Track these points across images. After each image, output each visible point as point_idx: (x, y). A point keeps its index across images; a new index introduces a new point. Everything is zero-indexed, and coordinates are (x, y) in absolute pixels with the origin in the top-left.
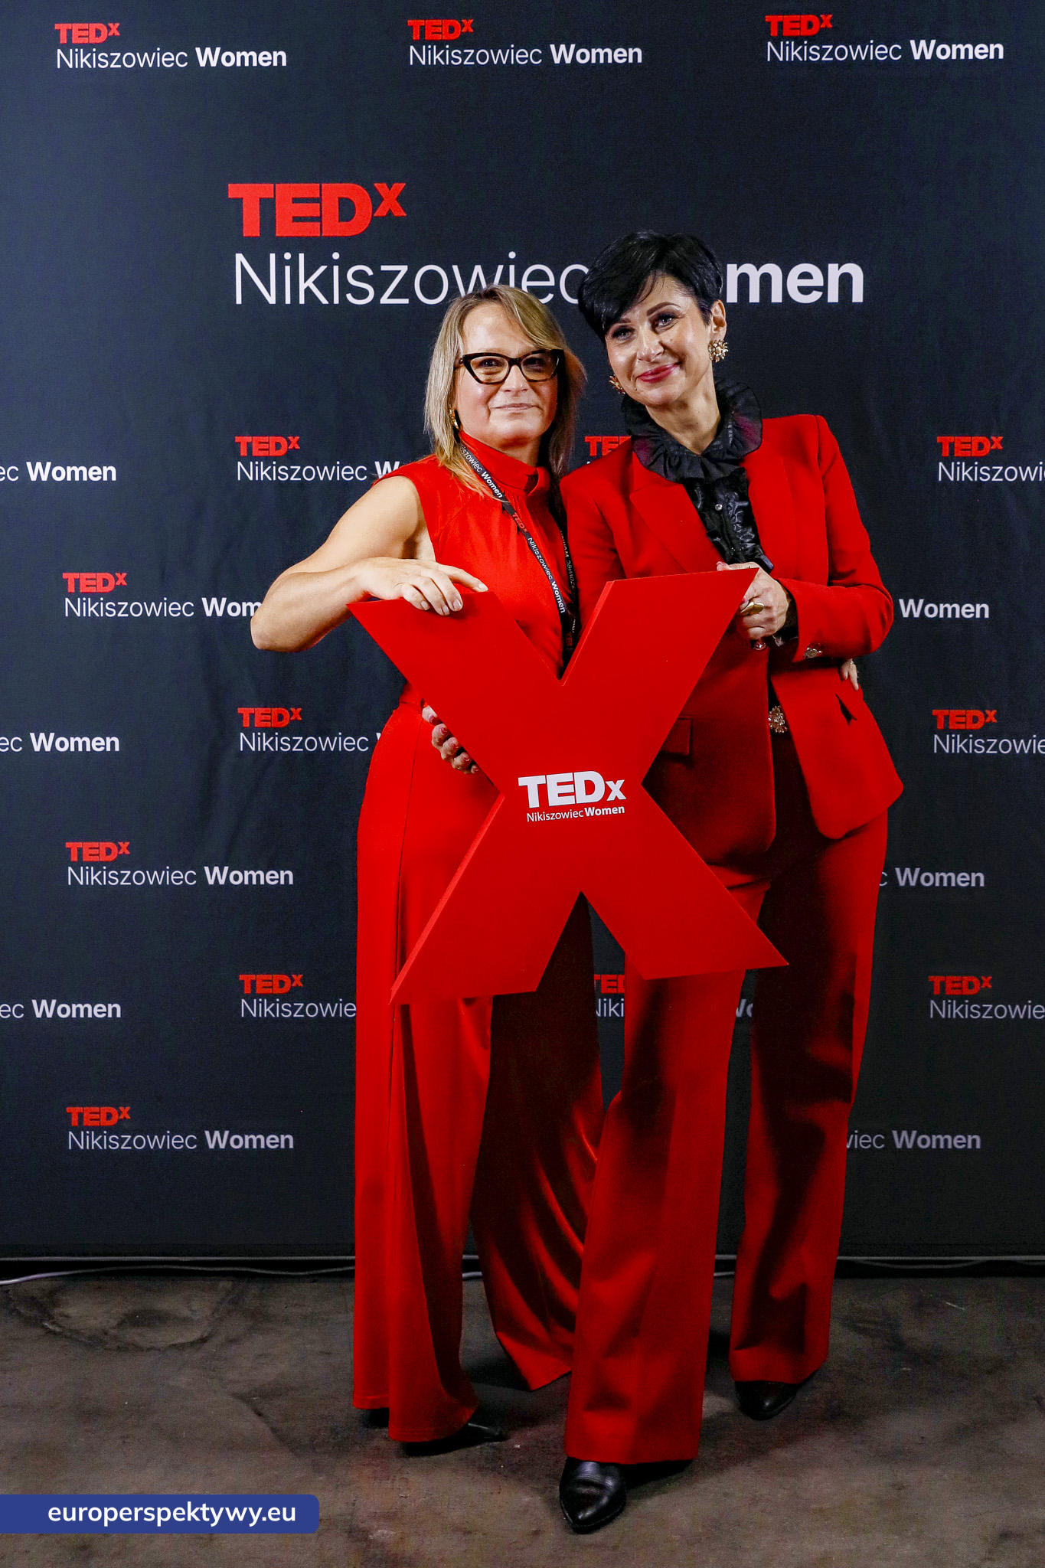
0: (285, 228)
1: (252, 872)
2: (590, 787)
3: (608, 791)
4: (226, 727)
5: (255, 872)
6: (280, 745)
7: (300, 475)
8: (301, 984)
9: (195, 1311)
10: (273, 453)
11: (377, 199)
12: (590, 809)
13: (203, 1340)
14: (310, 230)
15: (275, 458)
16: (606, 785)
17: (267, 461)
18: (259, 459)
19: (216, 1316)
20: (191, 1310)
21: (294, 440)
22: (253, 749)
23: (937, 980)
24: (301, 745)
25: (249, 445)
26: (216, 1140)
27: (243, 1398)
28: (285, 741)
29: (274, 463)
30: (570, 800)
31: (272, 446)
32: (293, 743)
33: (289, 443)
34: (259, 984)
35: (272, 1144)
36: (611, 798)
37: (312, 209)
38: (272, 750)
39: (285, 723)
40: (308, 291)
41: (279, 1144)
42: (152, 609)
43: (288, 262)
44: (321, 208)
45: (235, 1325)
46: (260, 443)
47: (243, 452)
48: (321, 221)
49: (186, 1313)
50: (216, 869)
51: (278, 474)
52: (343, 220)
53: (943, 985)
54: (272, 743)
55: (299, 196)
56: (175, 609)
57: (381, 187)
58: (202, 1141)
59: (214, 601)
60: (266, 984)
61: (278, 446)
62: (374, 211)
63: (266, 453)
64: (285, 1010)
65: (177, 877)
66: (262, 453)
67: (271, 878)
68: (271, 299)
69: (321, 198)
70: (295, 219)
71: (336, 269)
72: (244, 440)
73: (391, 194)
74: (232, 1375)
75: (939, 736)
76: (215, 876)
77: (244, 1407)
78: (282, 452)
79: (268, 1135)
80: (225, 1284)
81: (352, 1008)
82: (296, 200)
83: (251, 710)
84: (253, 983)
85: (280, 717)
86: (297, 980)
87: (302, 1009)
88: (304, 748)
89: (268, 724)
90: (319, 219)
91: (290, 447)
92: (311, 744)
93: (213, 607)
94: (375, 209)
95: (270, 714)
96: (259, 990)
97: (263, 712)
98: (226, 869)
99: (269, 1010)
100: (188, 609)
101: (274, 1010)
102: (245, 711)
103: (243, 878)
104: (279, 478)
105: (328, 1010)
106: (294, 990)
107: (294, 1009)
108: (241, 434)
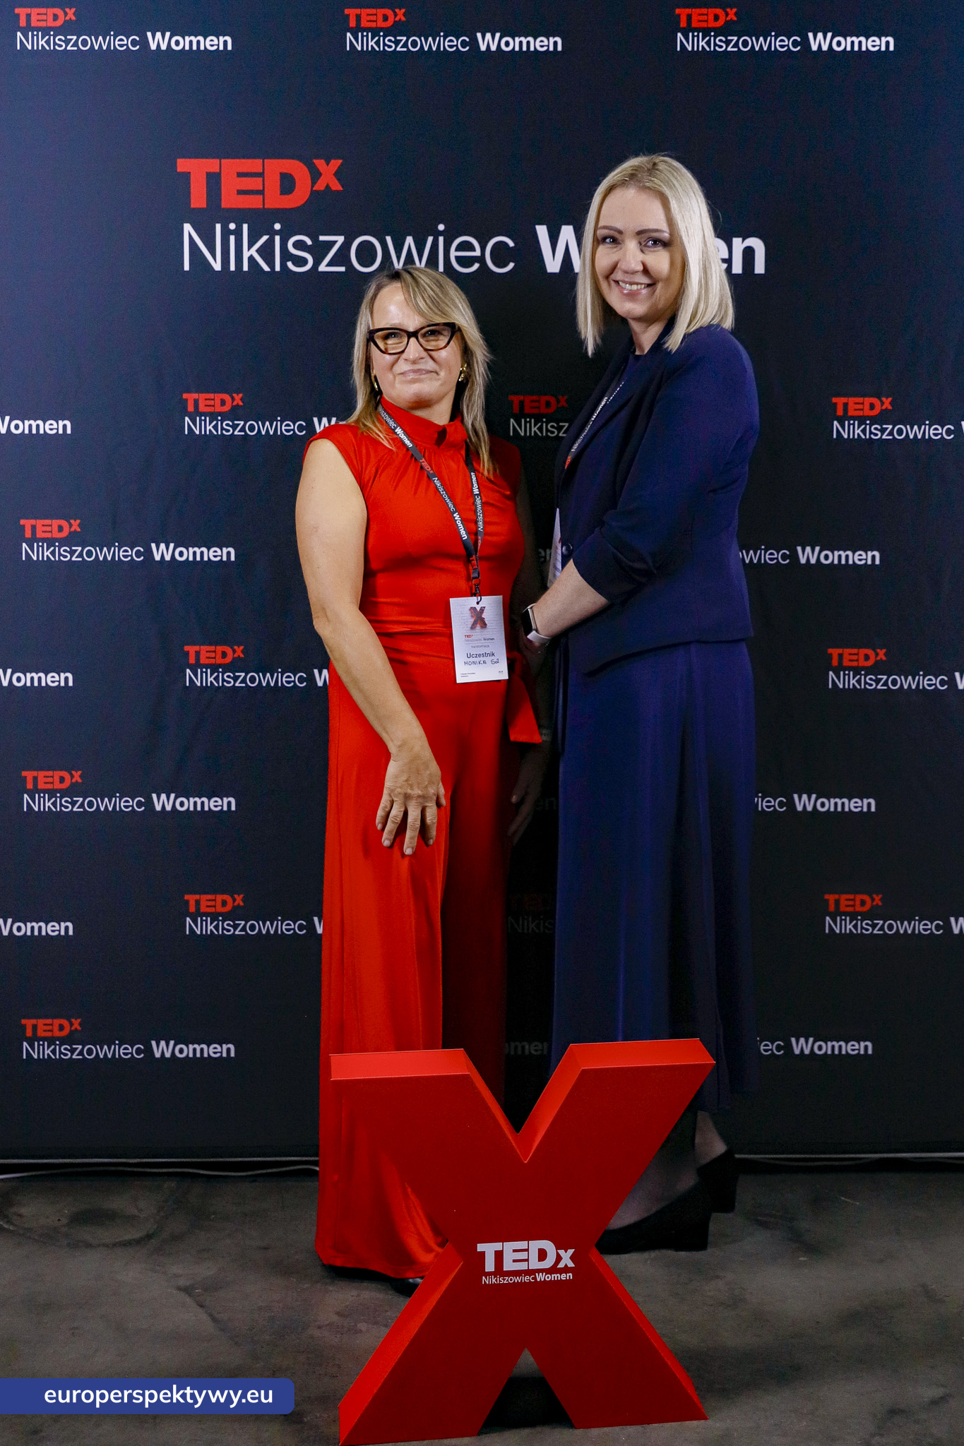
0: (230, 200)
1: (197, 799)
4: (174, 664)
5: (200, 799)
6: (224, 680)
8: (241, 904)
9: (141, 1210)
10: (219, 409)
11: (316, 175)
13: (149, 1237)
14: (254, 202)
15: (220, 414)
17: (213, 417)
18: (205, 414)
19: (163, 1214)
20: (138, 1209)
21: (238, 397)
22: (199, 684)
23: (831, 898)
24: (244, 681)
25: (196, 402)
26: (162, 1049)
27: (187, 1290)
28: (228, 677)
29: (220, 418)
31: (218, 402)
32: (236, 678)
33: (233, 400)
34: (203, 903)
35: (215, 1053)
37: (255, 183)
38: (216, 685)
39: (228, 660)
40: (251, 258)
41: (222, 1052)
42: (105, 554)
43: (232, 232)
44: (264, 183)
45: (179, 1223)
46: (206, 399)
47: (191, 408)
48: (263, 194)
49: (134, 1211)
50: (163, 796)
51: (222, 429)
52: (284, 194)
53: (837, 902)
54: (216, 679)
55: (245, 170)
56: (126, 554)
57: (320, 163)
58: (149, 1050)
60: (209, 903)
61: (223, 403)
63: (211, 409)
64: (227, 928)
65: (126, 804)
66: (208, 410)
67: (215, 804)
68: (217, 267)
69: (263, 172)
70: (240, 192)
71: (277, 238)
72: (190, 397)
73: (329, 171)
74: (176, 1269)
75: (834, 673)
76: (162, 802)
77: (188, 1300)
78: (226, 408)
79: (211, 1044)
80: (171, 1184)
81: (290, 925)
82: (240, 175)
83: (197, 648)
84: (198, 902)
85: (224, 655)
86: (239, 899)
87: (243, 927)
88: (246, 683)
89: (213, 661)
90: (261, 192)
91: (234, 404)
92: (253, 680)
93: (162, 552)
94: (314, 183)
95: (215, 652)
96: (203, 909)
97: (208, 650)
98: (173, 796)
99: (212, 927)
100: (138, 554)
101: (216, 927)
102: (191, 649)
103: (189, 804)
104: (224, 432)
105: (267, 928)
106: (235, 908)
107: (235, 927)
108: (188, 391)
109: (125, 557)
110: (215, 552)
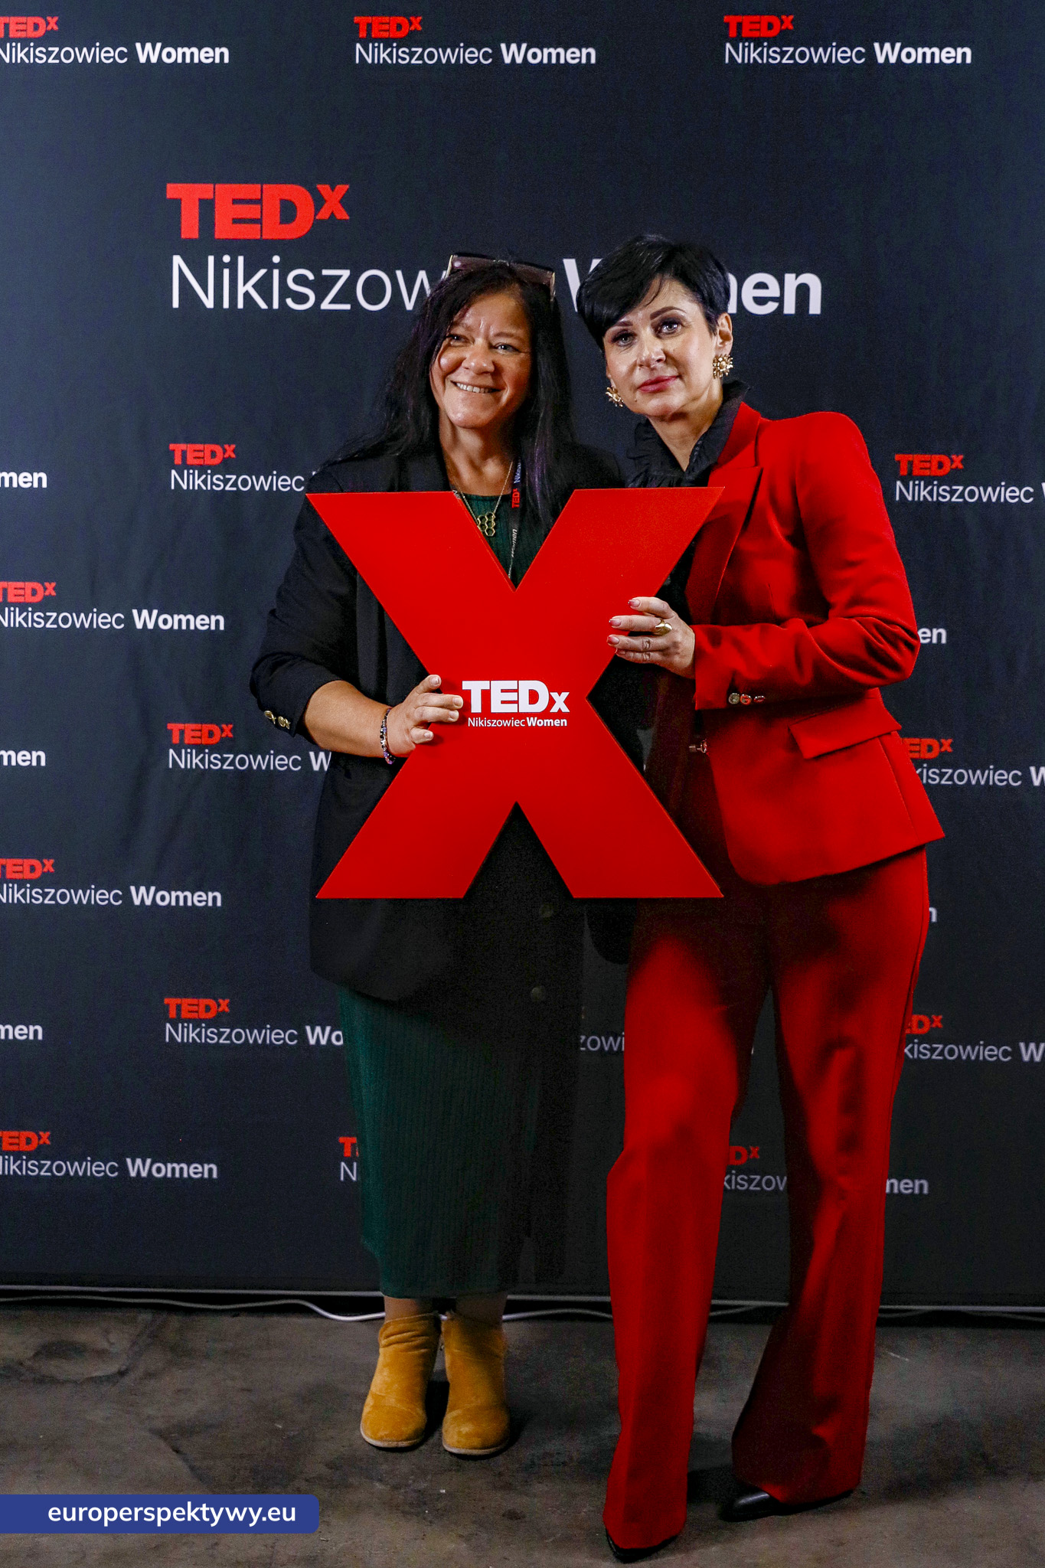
0: (224, 229)
2: (534, 697)
3: (552, 702)
4: (156, 743)
5: (183, 892)
6: (210, 762)
7: (235, 484)
8: (227, 1009)
9: (113, 1344)
10: (209, 461)
11: (319, 201)
12: (532, 718)
13: (122, 1373)
14: (251, 232)
15: (209, 467)
16: (550, 695)
17: (202, 469)
18: (193, 467)
19: (136, 1349)
20: (109, 1342)
21: (230, 449)
22: (183, 766)
24: (232, 763)
25: (184, 453)
26: (137, 1168)
27: (161, 1434)
28: (215, 758)
29: (209, 471)
30: (512, 708)
31: (208, 454)
32: (223, 761)
33: (225, 451)
34: (184, 1007)
35: (195, 1173)
36: (554, 710)
37: (252, 211)
38: (202, 767)
39: (216, 739)
40: (247, 295)
41: (203, 1173)
42: (82, 621)
43: (226, 265)
44: (262, 210)
45: (154, 1359)
46: (195, 451)
47: (178, 461)
48: (261, 224)
49: (105, 1345)
50: (143, 889)
51: (212, 483)
52: (285, 223)
54: (202, 761)
55: (241, 196)
56: (105, 620)
57: (324, 189)
58: (124, 1169)
59: (145, 612)
60: (191, 1008)
61: (213, 454)
62: (316, 215)
63: (200, 462)
64: (210, 1036)
65: (102, 897)
66: (197, 462)
68: (209, 303)
69: (262, 198)
70: (236, 221)
71: (276, 272)
72: (178, 448)
73: (334, 196)
74: (150, 1411)
76: (142, 896)
77: (162, 1444)
78: (217, 461)
79: (191, 1164)
80: (145, 1316)
81: (280, 1034)
82: (235, 201)
83: (181, 726)
84: (179, 1007)
85: (211, 734)
86: (224, 1004)
87: (228, 1035)
88: (235, 766)
89: (198, 741)
90: (259, 221)
91: (225, 456)
92: (242, 762)
93: (144, 619)
94: (317, 211)
95: (201, 730)
96: (184, 1015)
97: (193, 728)
98: (153, 889)
99: (194, 1035)
100: (118, 621)
101: (199, 1035)
102: (175, 727)
103: (170, 898)
104: (214, 487)
105: (254, 1036)
106: (220, 1015)
107: (220, 1035)
108: (175, 442)
109: (104, 624)
110: (203, 620)
